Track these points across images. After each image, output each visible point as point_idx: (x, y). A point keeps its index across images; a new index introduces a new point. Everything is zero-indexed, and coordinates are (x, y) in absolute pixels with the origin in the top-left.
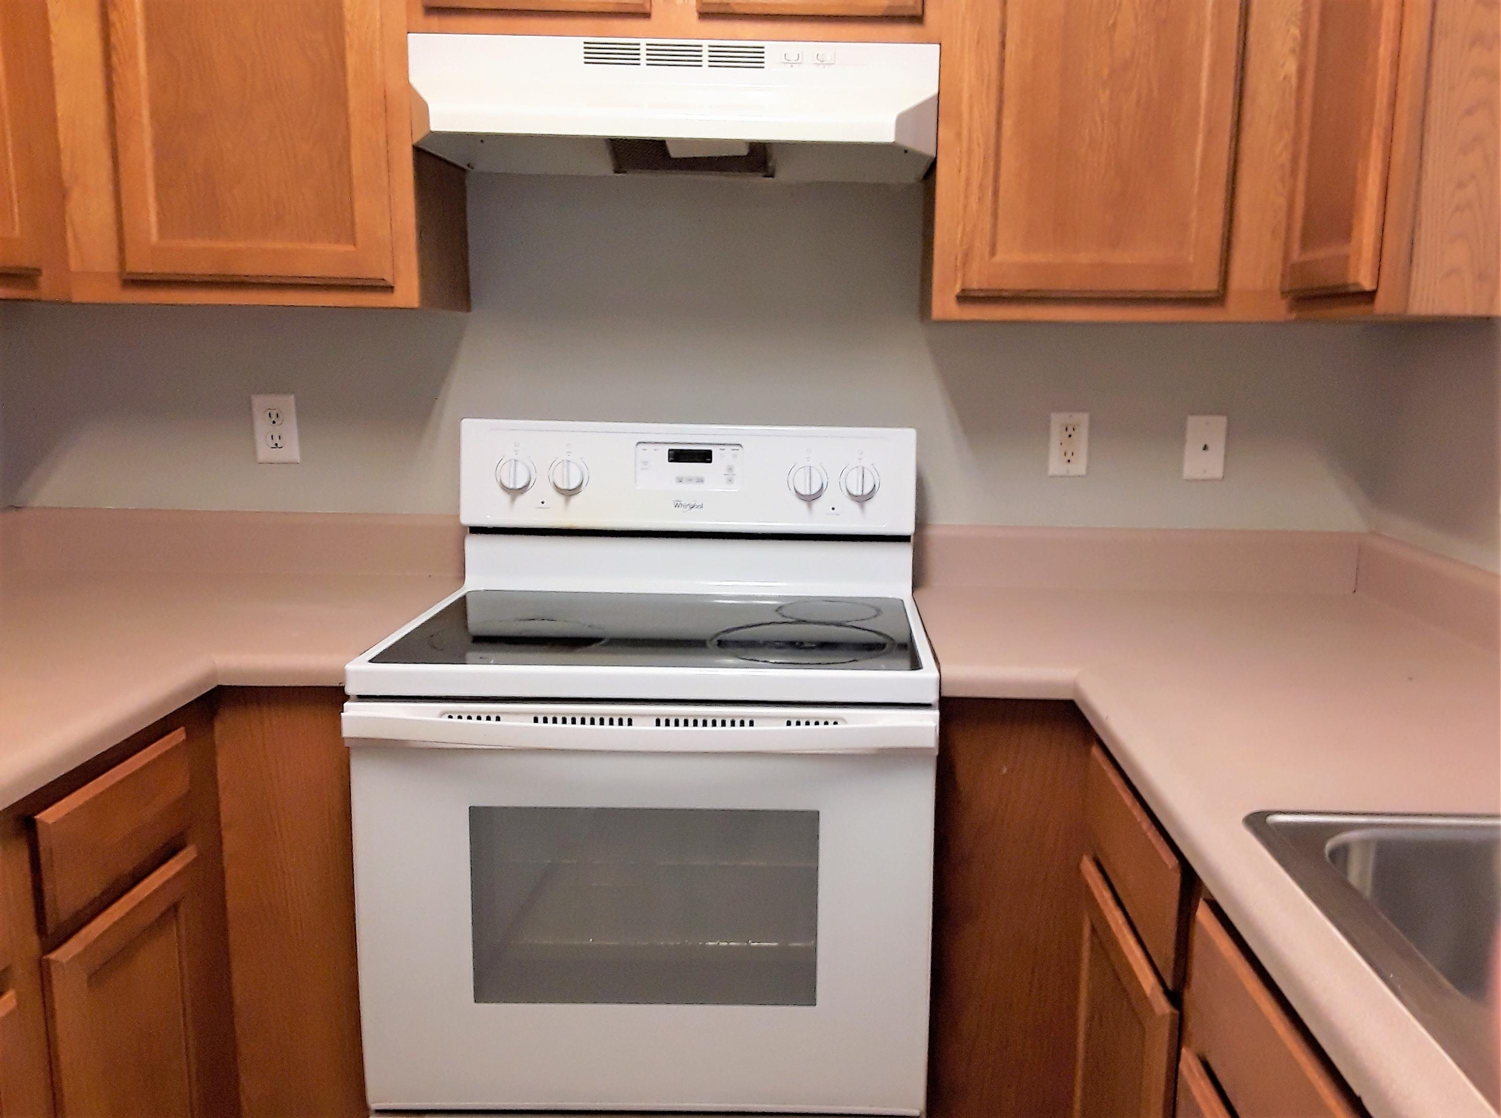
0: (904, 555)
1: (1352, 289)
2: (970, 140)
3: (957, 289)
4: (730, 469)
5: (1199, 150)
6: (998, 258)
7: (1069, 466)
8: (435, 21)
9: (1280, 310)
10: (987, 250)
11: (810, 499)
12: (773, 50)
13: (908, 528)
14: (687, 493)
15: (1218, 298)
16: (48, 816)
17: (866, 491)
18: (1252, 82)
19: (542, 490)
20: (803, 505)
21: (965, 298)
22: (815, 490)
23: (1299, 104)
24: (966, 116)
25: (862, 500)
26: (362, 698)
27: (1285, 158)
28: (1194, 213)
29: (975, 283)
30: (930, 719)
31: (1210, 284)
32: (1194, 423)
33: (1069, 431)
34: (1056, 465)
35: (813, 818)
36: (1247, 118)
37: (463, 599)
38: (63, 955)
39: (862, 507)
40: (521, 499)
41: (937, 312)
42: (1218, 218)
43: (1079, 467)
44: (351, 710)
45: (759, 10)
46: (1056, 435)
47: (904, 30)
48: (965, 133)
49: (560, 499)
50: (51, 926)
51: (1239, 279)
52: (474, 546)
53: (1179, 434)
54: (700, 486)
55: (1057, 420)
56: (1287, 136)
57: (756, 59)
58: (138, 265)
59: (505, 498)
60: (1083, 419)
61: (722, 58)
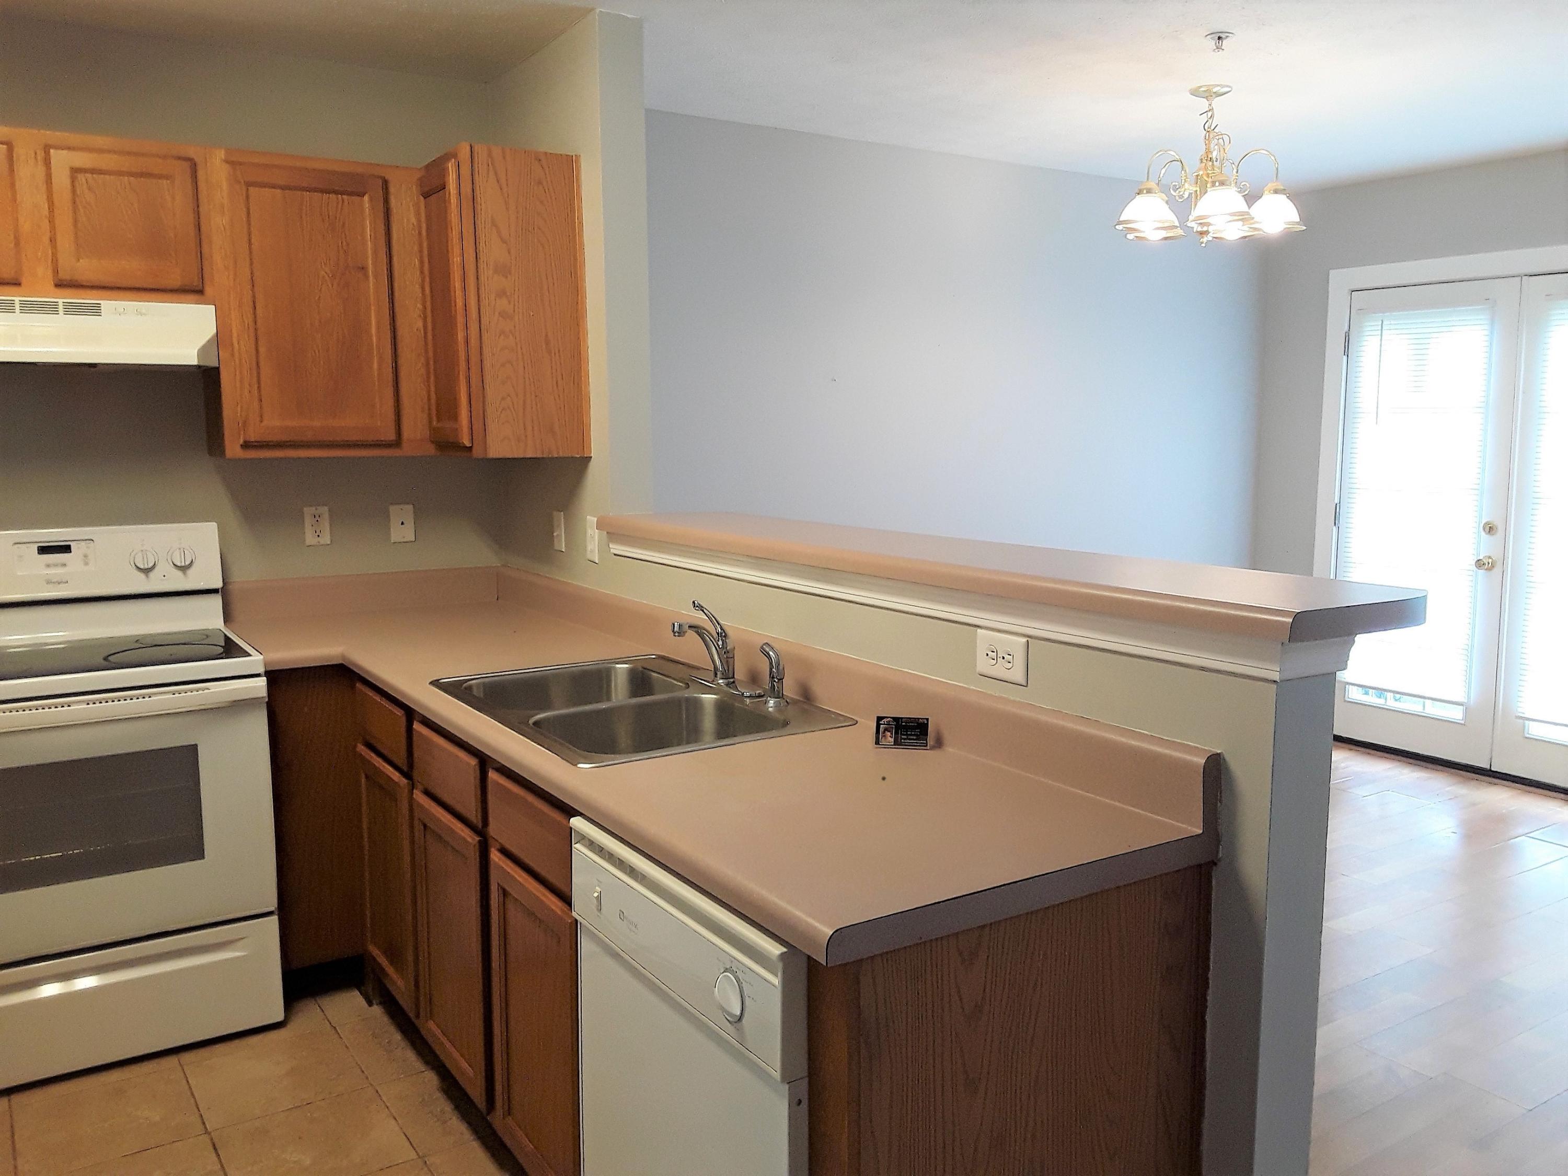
0: (216, 602)
1: (461, 445)
2: (240, 360)
3: (241, 441)
4: (86, 556)
5: (375, 366)
6: (265, 423)
7: (319, 539)
9: (431, 450)
10: (258, 419)
11: (147, 571)
12: (106, 305)
13: (219, 584)
14: (55, 575)
15: (397, 443)
17: (187, 563)
18: (400, 333)
20: (142, 576)
21: (246, 445)
22: (151, 565)
23: (426, 344)
24: (236, 345)
25: (184, 569)
27: (423, 371)
28: (377, 400)
29: (252, 438)
30: (262, 682)
31: (392, 436)
32: (393, 510)
33: (317, 517)
34: (310, 539)
35: (193, 749)
36: (400, 351)
39: (185, 573)
41: (229, 453)
42: (390, 402)
43: (326, 539)
45: (97, 284)
46: (308, 521)
47: (191, 297)
48: (237, 354)
51: (406, 434)
53: (385, 516)
54: (64, 569)
55: (308, 511)
56: (423, 360)
57: (95, 310)
60: (324, 510)
61: (72, 309)
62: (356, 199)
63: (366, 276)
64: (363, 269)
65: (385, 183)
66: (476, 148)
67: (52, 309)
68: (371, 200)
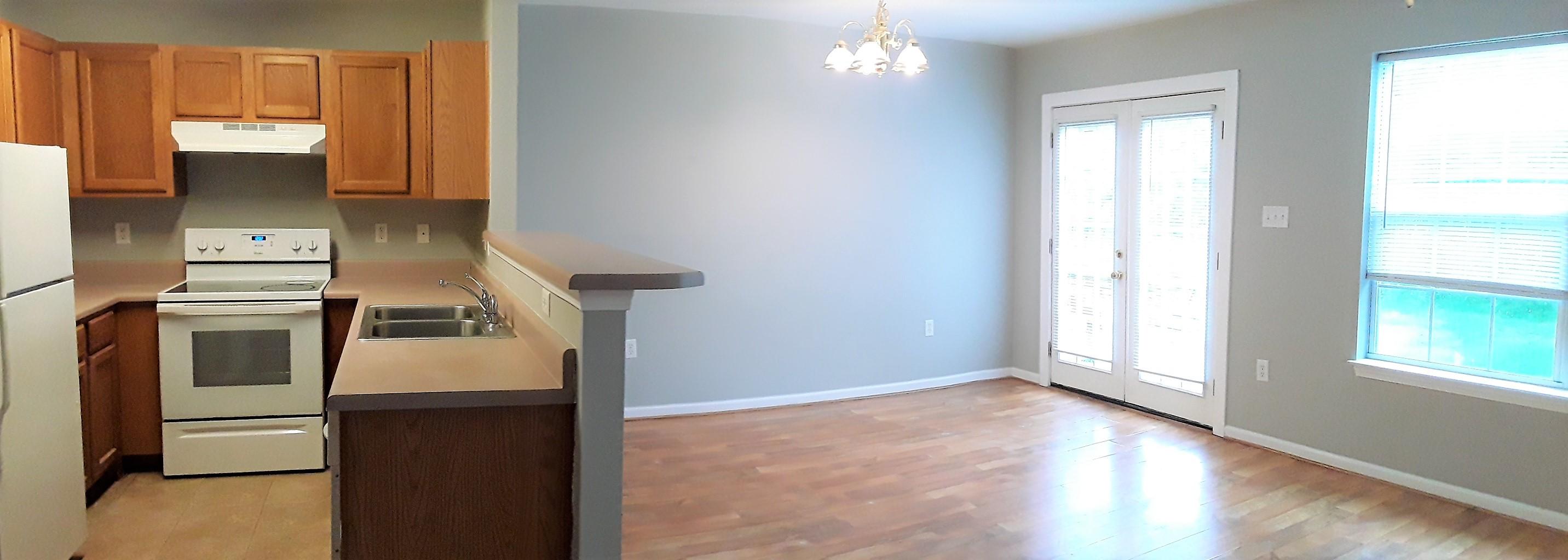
0: (322, 267)
3: (334, 190)
4: (272, 242)
6: (346, 181)
7: (382, 240)
8: (178, 119)
10: (342, 179)
11: (297, 250)
12: (277, 126)
13: (329, 258)
14: (258, 250)
15: (408, 191)
16: (91, 322)
17: (314, 248)
18: (412, 137)
19: (211, 249)
20: (295, 252)
21: (336, 192)
22: (298, 248)
24: (333, 144)
25: (312, 250)
26: (161, 302)
29: (338, 189)
30: (320, 303)
31: (404, 188)
32: (419, 227)
33: (381, 229)
34: (378, 240)
35: (287, 333)
36: (411, 146)
37: (186, 284)
38: (93, 357)
39: (313, 253)
40: (205, 252)
41: (329, 196)
42: (405, 172)
43: (385, 240)
44: (158, 305)
45: (273, 116)
46: (377, 232)
47: (316, 121)
48: (335, 149)
49: (217, 252)
50: (90, 350)
51: (413, 187)
52: (189, 267)
53: (415, 231)
54: (262, 247)
55: (378, 226)
57: (273, 129)
58: (87, 186)
59: (199, 252)
60: (385, 226)
61: (262, 129)
62: (392, 70)
63: (396, 108)
64: (394, 105)
65: (408, 62)
66: (434, 42)
67: (255, 128)
68: (400, 69)
